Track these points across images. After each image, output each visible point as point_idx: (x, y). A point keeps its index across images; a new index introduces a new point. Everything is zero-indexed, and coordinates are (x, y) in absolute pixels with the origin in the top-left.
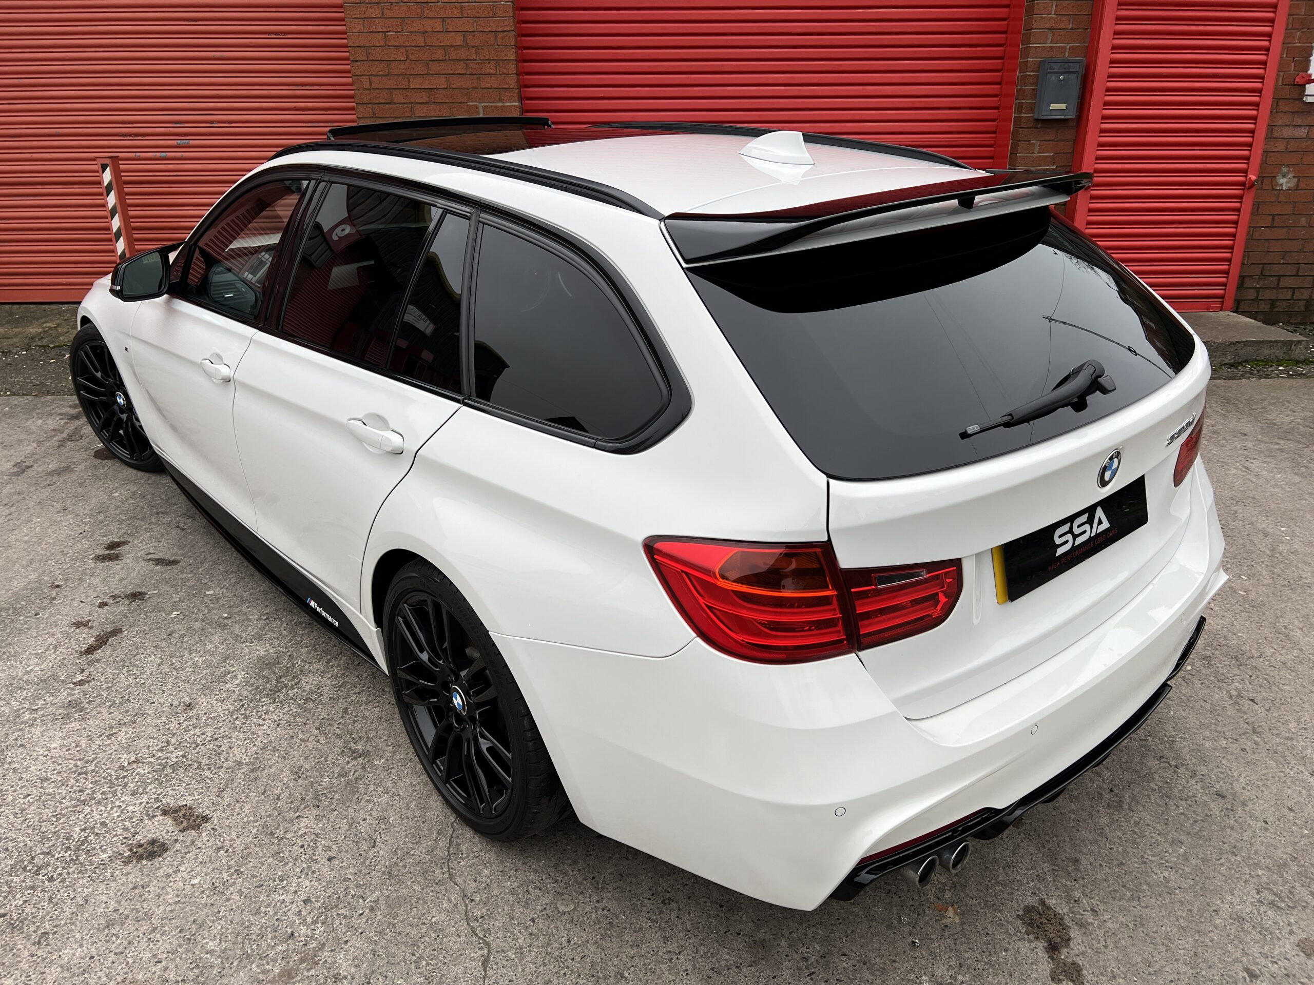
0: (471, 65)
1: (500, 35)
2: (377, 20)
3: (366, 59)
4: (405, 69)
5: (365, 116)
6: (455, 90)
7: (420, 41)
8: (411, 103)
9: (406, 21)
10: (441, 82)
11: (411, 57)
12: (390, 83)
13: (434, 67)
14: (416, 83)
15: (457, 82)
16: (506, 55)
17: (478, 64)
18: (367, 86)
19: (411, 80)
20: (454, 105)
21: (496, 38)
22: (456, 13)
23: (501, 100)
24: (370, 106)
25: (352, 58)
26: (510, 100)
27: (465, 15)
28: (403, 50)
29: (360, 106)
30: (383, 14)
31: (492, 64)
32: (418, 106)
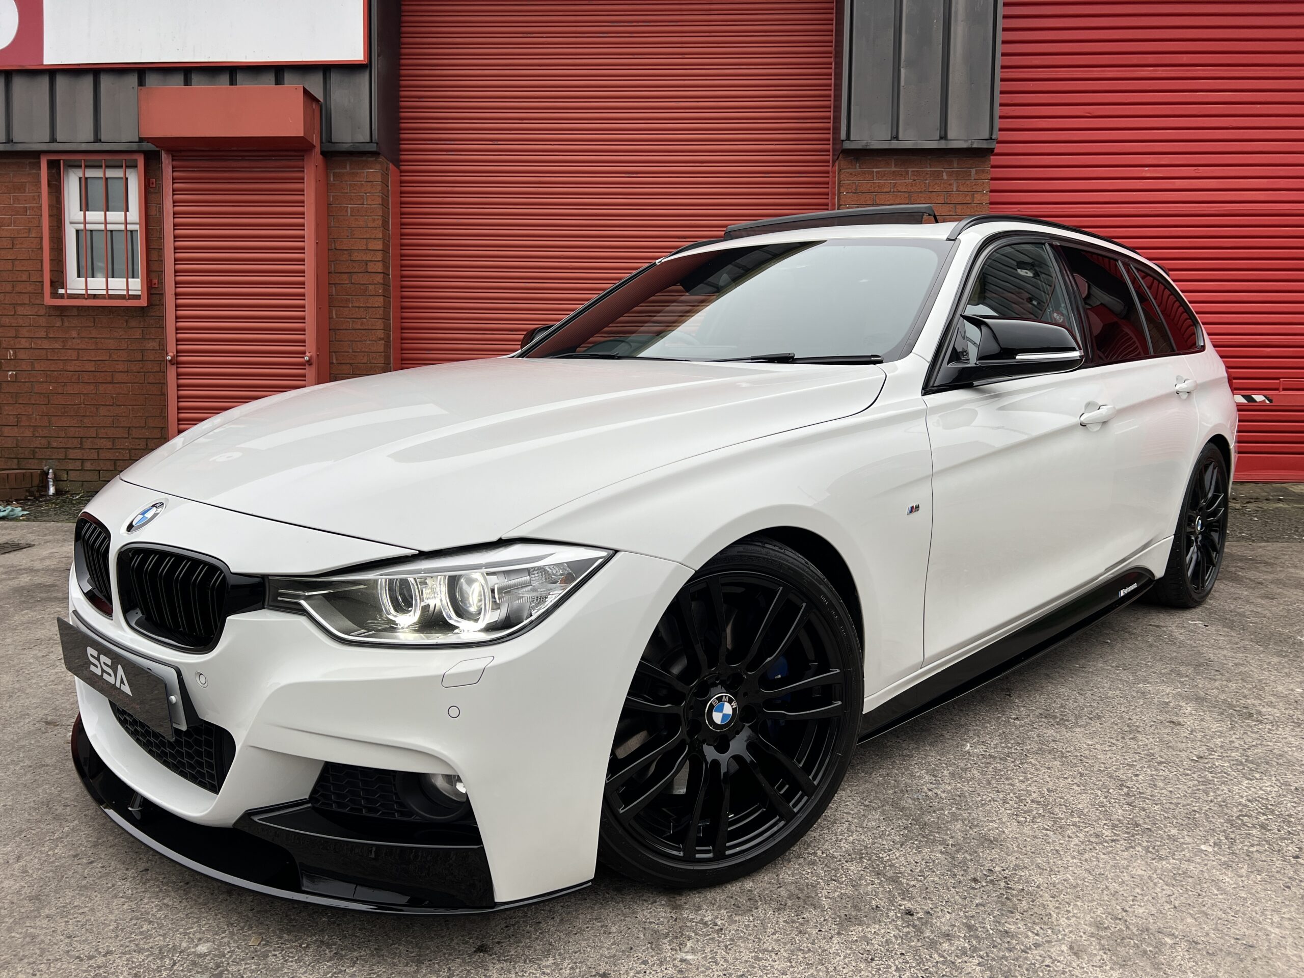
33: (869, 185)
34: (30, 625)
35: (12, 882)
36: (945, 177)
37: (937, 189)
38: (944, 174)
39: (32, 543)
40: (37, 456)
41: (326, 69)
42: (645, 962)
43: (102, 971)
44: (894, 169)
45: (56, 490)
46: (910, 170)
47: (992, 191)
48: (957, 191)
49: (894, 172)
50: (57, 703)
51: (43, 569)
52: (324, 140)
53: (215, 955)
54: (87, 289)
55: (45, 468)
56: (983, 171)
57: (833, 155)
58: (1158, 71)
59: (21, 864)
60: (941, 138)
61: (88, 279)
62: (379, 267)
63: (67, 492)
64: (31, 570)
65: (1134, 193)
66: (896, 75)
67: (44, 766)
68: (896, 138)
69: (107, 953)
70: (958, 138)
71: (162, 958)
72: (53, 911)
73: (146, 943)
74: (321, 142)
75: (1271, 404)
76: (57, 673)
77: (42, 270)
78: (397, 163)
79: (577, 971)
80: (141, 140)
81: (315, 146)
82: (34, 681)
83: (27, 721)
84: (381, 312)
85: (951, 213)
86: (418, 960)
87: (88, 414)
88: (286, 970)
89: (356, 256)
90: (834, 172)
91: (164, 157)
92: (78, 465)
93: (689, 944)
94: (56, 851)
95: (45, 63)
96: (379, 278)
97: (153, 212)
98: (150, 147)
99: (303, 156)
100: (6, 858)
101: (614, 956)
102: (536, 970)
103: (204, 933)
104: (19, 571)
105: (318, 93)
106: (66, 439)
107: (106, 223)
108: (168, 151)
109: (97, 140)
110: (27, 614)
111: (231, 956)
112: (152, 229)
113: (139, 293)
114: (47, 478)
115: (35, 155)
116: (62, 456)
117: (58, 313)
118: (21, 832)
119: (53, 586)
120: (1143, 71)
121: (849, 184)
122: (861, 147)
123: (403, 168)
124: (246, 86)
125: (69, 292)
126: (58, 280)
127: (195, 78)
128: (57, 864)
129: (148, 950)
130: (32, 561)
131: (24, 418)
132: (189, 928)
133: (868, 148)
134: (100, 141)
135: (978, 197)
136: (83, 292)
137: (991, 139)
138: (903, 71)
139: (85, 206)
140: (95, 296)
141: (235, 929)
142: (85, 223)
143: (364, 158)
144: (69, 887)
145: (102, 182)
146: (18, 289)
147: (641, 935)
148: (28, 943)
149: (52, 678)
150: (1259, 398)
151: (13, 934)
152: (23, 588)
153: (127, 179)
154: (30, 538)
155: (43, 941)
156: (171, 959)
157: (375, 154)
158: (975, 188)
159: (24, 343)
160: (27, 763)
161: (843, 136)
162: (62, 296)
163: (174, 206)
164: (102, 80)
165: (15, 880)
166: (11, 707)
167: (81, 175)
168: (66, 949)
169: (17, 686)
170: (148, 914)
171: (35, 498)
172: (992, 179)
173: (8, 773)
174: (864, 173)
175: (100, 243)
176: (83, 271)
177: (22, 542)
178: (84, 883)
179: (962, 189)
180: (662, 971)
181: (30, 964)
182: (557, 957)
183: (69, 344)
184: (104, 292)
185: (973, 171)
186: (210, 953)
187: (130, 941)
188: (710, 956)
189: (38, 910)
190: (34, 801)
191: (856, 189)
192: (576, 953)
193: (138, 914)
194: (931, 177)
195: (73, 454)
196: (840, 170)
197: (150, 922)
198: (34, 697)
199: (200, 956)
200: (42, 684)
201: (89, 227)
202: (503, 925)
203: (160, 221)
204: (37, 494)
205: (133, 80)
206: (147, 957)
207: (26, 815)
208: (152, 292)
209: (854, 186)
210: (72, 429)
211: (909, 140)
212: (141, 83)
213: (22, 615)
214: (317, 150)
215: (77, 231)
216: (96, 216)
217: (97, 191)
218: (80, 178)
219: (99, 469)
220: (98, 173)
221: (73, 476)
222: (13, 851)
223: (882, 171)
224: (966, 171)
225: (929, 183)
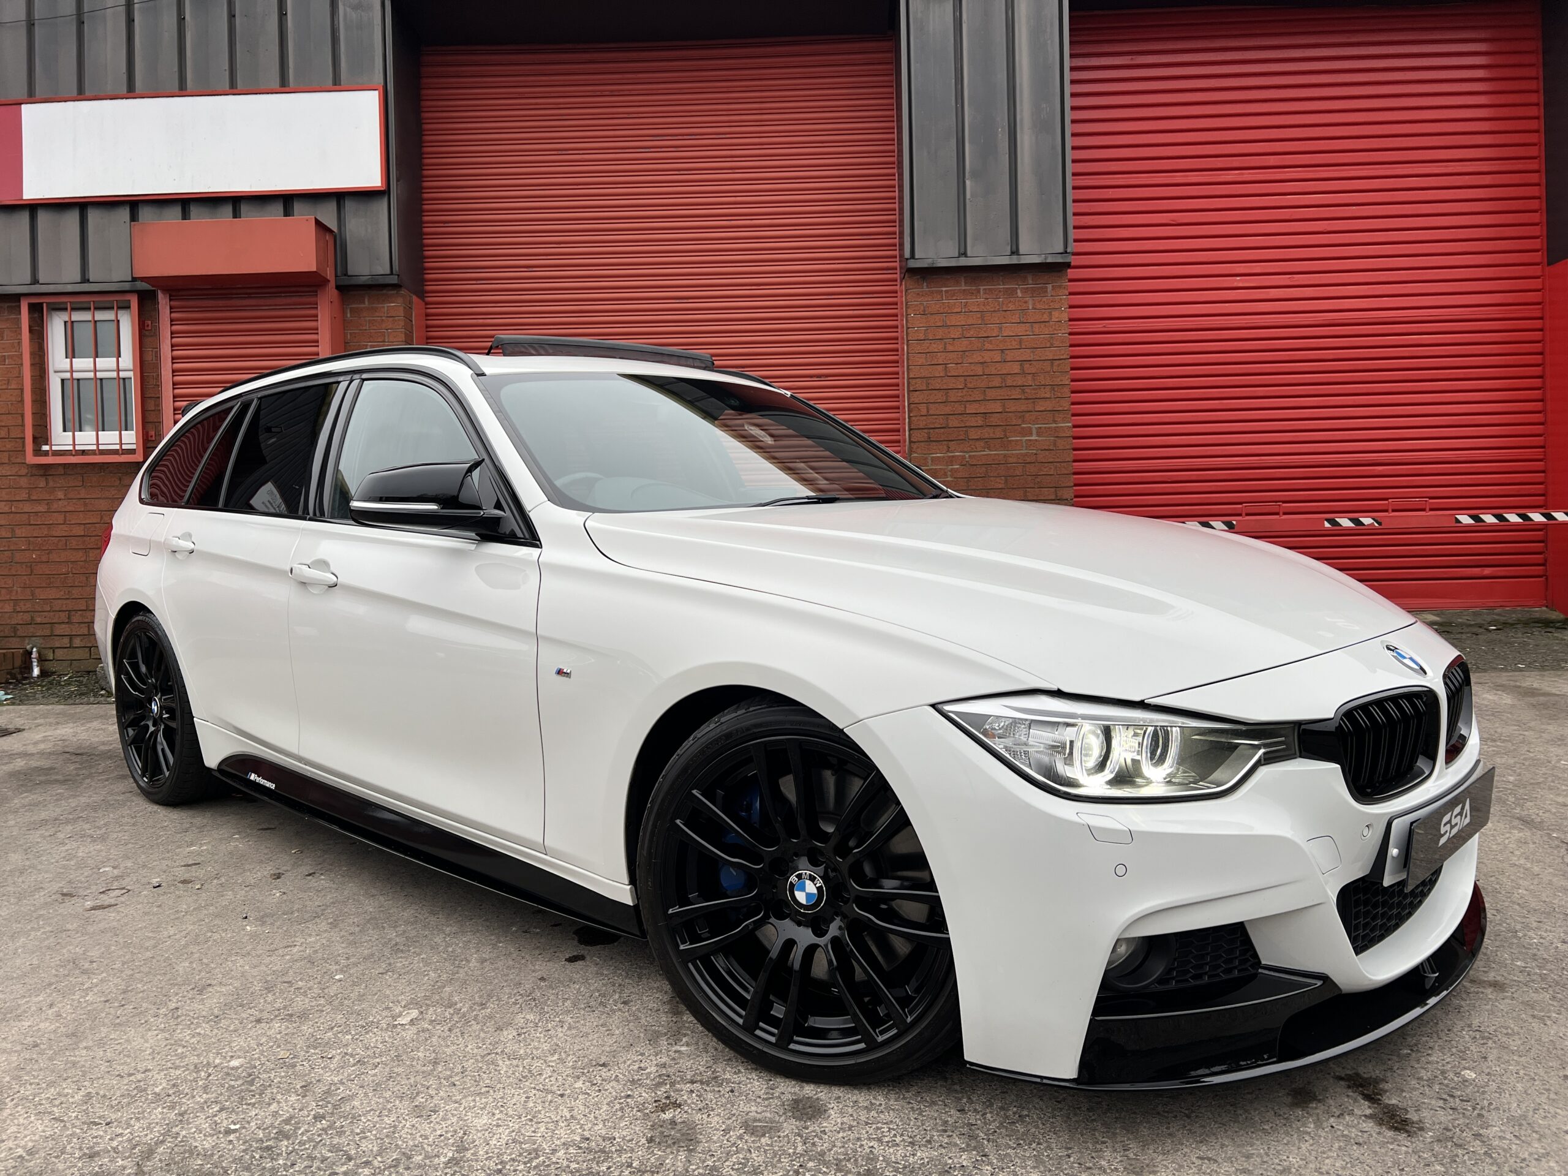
0: (1026, 390)
3: (925, 388)
4: (962, 397)
5: (920, 440)
6: (1010, 414)
7: (979, 370)
8: (966, 427)
9: (967, 353)
10: (997, 407)
11: (969, 385)
12: (947, 409)
13: (991, 394)
14: (971, 408)
15: (1012, 406)
16: (1061, 380)
17: (1034, 389)
18: (924, 412)
19: (967, 406)
20: (1007, 427)
21: (1052, 365)
22: (1015, 344)
23: (1055, 422)
24: (926, 431)
26: (1063, 421)
27: (1023, 347)
28: (961, 379)
30: (945, 349)
31: (1048, 389)
32: (972, 429)
33: (938, 306)
34: (32, 807)
35: (48, 1024)
36: (1020, 294)
37: (1011, 307)
38: (1019, 291)
39: (22, 727)
40: (19, 633)
41: (339, 197)
42: (642, 1054)
43: (142, 1083)
44: (963, 288)
45: (41, 671)
46: (982, 288)
47: (1071, 307)
48: (1034, 308)
49: (964, 290)
50: (71, 876)
51: (38, 753)
52: (339, 273)
53: (247, 1067)
54: (74, 445)
55: (28, 647)
56: (1060, 287)
57: (901, 273)
58: (1243, 174)
59: (54, 1010)
60: (1012, 253)
61: (76, 433)
63: (53, 673)
64: (24, 755)
65: (1227, 305)
66: (961, 185)
67: (65, 931)
68: (965, 254)
69: (146, 1071)
70: (1031, 252)
71: (198, 1072)
72: (90, 1043)
73: (181, 1062)
74: (336, 276)
75: (1380, 527)
76: (67, 850)
77: (23, 425)
78: (421, 294)
79: (580, 1063)
80: (134, 279)
81: (329, 281)
82: (44, 859)
83: (42, 894)
85: (1028, 333)
86: (435, 1062)
87: (76, 584)
88: (313, 1075)
90: (902, 292)
91: (160, 295)
92: (66, 641)
93: (684, 1040)
94: (87, 998)
95: (24, 198)
97: (149, 357)
98: (145, 286)
99: (317, 292)
100: (38, 1005)
101: (615, 1051)
102: (542, 1064)
103: (235, 1052)
104: (12, 756)
105: (332, 223)
106: (52, 614)
107: (95, 371)
108: (165, 290)
109: (85, 280)
110: (27, 797)
111: (262, 1067)
112: (148, 376)
113: (134, 447)
114: (30, 658)
115: (16, 298)
116: (48, 632)
117: (42, 472)
118: (50, 984)
119: (51, 769)
120: (1228, 175)
121: (917, 305)
122: (926, 266)
123: (427, 299)
124: (251, 217)
125: (54, 448)
126: (42, 435)
127: (194, 210)
128: (89, 1008)
129: (183, 1067)
130: (25, 745)
132: (221, 1049)
133: (935, 266)
134: (88, 281)
135: (1055, 314)
136: (71, 448)
137: (1066, 252)
138: (968, 183)
139: (72, 352)
140: (83, 452)
141: (265, 1048)
142: (72, 371)
143: (384, 292)
144: (104, 1025)
145: (91, 325)
147: (642, 1035)
148: (70, 1068)
149: (63, 855)
150: (1367, 521)
151: (55, 1062)
152: (19, 772)
153: (118, 321)
154: (19, 722)
155: (84, 1066)
156: (206, 1072)
157: (396, 287)
158: (1053, 305)
160: (48, 929)
161: (907, 254)
162: (46, 453)
163: (172, 350)
164: (89, 214)
165: (51, 1022)
166: (23, 882)
167: (67, 319)
168: (107, 1070)
169: (28, 863)
170: (182, 1041)
171: (17, 680)
172: (1071, 294)
173: (30, 938)
174: (932, 292)
175: (89, 394)
176: (69, 425)
177: (10, 727)
178: (118, 1021)
179: (1038, 306)
180: (656, 1059)
181: (74, 1082)
182: (562, 1054)
183: (55, 506)
184: (94, 447)
185: (1050, 287)
186: (242, 1066)
187: (167, 1061)
188: (702, 1047)
189: (76, 1043)
190: (60, 960)
191: (924, 311)
192: (580, 1050)
193: (173, 1042)
194: (1004, 295)
195: (59, 630)
196: (906, 290)
197: (184, 1047)
198: (46, 872)
199: (232, 1069)
200: (53, 861)
201: (76, 375)
202: (515, 1034)
203: (157, 366)
204: (19, 677)
205: (124, 214)
206: (184, 1072)
207: (53, 971)
208: (149, 445)
209: (922, 308)
210: (59, 601)
211: (978, 256)
212: (134, 218)
213: (22, 798)
214: (332, 284)
215: (63, 381)
216: (83, 364)
217: (84, 335)
218: (65, 322)
219: (90, 645)
220: (86, 316)
221: (60, 654)
222: (45, 1000)
223: (951, 290)
224: (1042, 288)
225: (1003, 301)
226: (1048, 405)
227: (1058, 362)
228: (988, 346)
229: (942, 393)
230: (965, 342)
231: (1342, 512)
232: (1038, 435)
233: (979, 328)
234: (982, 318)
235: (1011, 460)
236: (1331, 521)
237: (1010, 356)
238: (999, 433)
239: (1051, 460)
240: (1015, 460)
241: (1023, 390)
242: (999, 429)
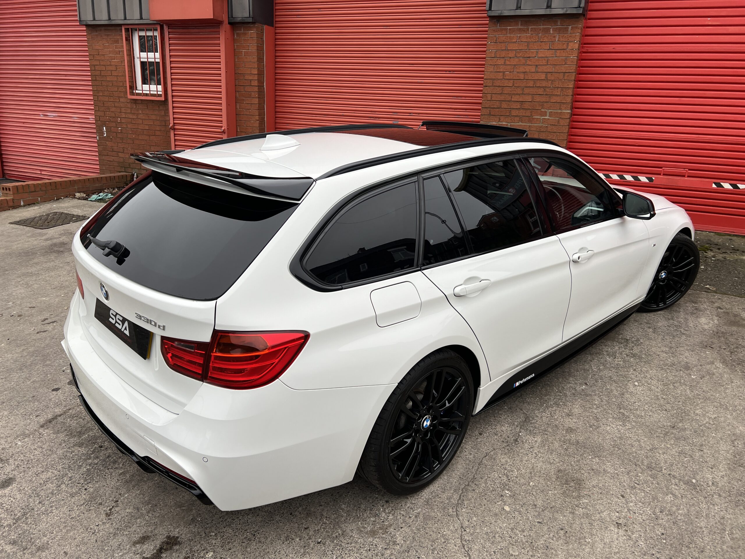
0: (548, 90)
1: (567, 74)
2: (501, 66)
3: (492, 85)
4: (511, 91)
6: (536, 103)
7: (522, 76)
8: (510, 108)
9: (516, 66)
10: (529, 98)
11: (515, 85)
12: (502, 98)
13: (527, 91)
14: (515, 98)
15: (538, 99)
16: (568, 85)
17: (552, 89)
18: (489, 99)
19: (513, 97)
20: (533, 110)
21: (564, 76)
22: (544, 62)
23: (560, 109)
24: (489, 109)
25: (484, 85)
26: (566, 109)
27: (549, 64)
28: (512, 81)
29: (484, 109)
30: (505, 63)
31: (559, 90)
32: (514, 110)
33: (504, 38)
36: (551, 32)
37: (546, 39)
38: (551, 30)
40: (131, 166)
44: (520, 27)
46: (530, 27)
48: (558, 41)
49: (520, 29)
52: (230, 16)
54: (143, 91)
55: (133, 173)
56: (576, 28)
60: (548, 8)
61: (143, 85)
62: (256, 83)
68: (520, 8)
70: (559, 7)
74: (228, 19)
77: (126, 81)
78: (271, 23)
81: (223, 21)
84: (257, 106)
85: (553, 56)
89: (247, 77)
96: (256, 89)
99: (219, 26)
107: (148, 58)
108: (166, 25)
109: (142, 18)
112: (164, 62)
113: (161, 93)
114: (133, 177)
115: (120, 25)
117: (134, 102)
121: (492, 37)
122: (497, 15)
123: (276, 25)
125: (137, 92)
126: (133, 86)
131: (125, 149)
133: (502, 15)
135: (571, 45)
136: (141, 92)
137: (580, 7)
139: (142, 50)
140: (145, 94)
142: (142, 58)
143: (248, 26)
146: (119, 90)
150: (742, 186)
153: (156, 36)
157: (253, 23)
158: (570, 39)
159: (124, 115)
161: (488, 8)
174: (502, 30)
179: (561, 39)
183: (139, 116)
184: (149, 92)
185: (570, 27)
194: (542, 32)
208: (165, 93)
209: (495, 39)
211: (528, 9)
215: (140, 62)
216: (143, 55)
223: (512, 29)
224: (566, 28)
225: (541, 36)
226: (558, 99)
227: (568, 74)
228: (529, 62)
229: (500, 88)
230: (516, 60)
231: (726, 179)
232: (550, 116)
233: (526, 52)
234: (528, 46)
235: (532, 129)
236: (717, 184)
237: (540, 69)
238: (528, 113)
239: (555, 131)
240: (535, 129)
241: (545, 89)
242: (529, 111)
